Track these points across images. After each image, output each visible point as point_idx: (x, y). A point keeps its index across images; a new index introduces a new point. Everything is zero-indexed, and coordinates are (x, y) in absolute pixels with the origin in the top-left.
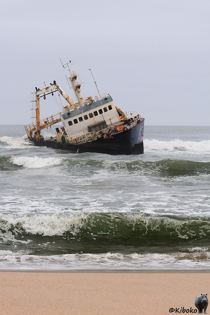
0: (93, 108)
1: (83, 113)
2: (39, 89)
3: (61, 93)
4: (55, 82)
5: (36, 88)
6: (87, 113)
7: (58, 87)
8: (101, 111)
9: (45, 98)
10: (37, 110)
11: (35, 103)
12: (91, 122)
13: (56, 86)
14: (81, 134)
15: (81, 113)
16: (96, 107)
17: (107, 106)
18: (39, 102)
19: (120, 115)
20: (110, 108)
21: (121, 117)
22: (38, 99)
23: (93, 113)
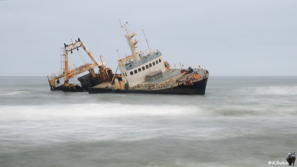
0: (149, 61)
1: (142, 64)
2: (67, 45)
3: (85, 49)
4: (79, 39)
5: (65, 44)
6: (144, 65)
7: (82, 44)
8: (154, 64)
9: (72, 53)
10: (66, 62)
11: (64, 56)
12: (146, 72)
13: (81, 42)
14: (139, 82)
15: (140, 65)
16: (151, 60)
17: (158, 59)
18: (67, 56)
19: (166, 66)
20: (160, 61)
21: (166, 68)
22: (67, 53)
23: (149, 65)
